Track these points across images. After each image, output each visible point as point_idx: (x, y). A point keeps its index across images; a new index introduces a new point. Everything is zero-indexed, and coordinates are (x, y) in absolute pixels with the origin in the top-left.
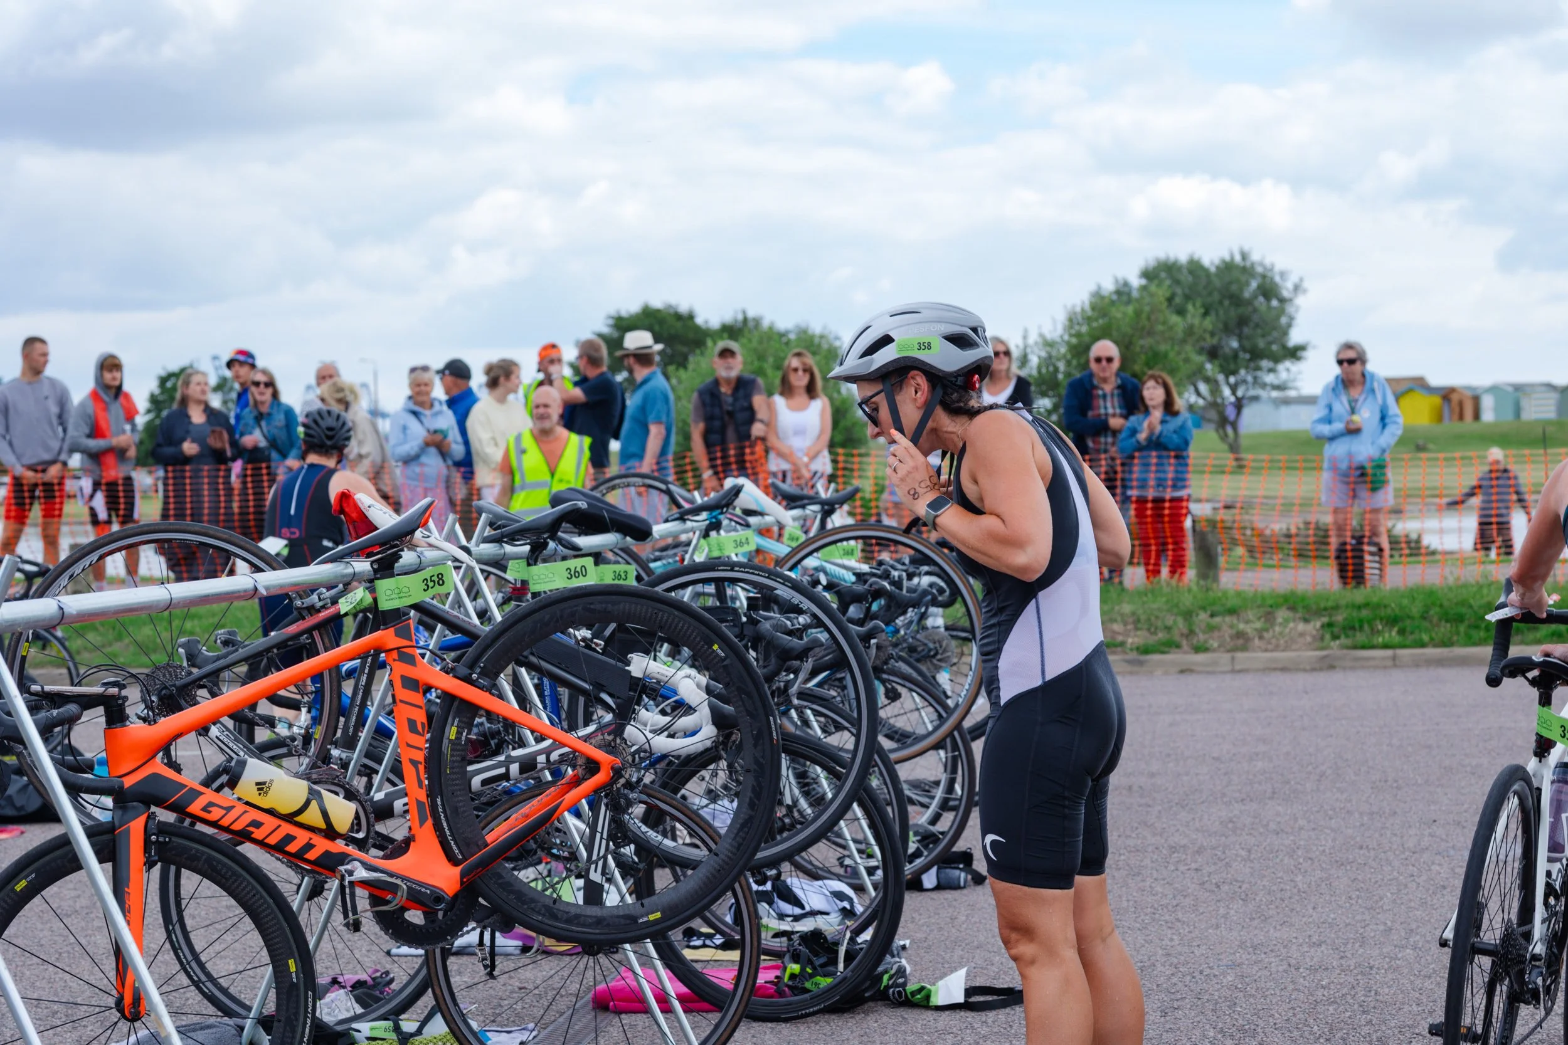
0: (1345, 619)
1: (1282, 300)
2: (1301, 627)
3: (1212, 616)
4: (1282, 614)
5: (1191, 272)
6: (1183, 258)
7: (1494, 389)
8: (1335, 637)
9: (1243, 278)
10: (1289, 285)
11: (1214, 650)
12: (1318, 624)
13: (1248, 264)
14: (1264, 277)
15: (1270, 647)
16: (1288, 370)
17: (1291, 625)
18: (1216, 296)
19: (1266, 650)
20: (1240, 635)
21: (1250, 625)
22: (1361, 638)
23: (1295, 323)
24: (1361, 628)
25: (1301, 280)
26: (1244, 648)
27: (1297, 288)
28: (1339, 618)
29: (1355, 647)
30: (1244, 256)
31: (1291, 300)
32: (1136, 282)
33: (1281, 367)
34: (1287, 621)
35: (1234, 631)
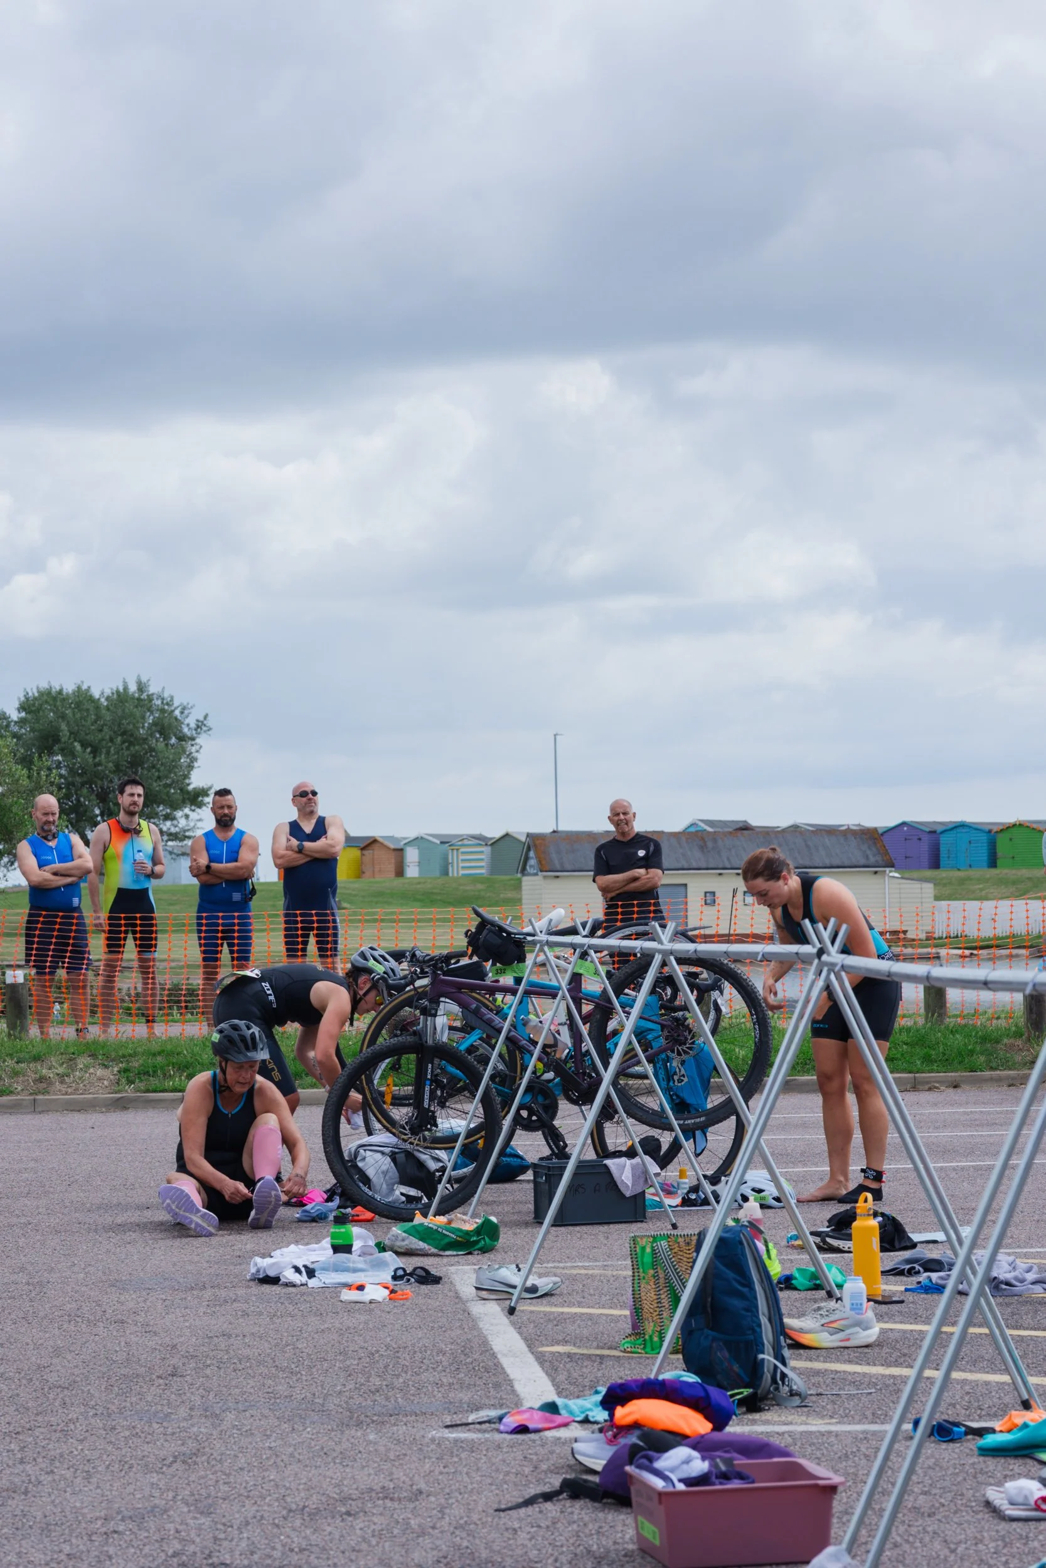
0: (140, 1066)
1: (182, 738)
2: (100, 1072)
3: (17, 1063)
4: (82, 1062)
5: (78, 704)
6: (69, 688)
7: (418, 841)
8: (130, 1082)
9: (137, 712)
10: (191, 721)
11: (18, 1093)
12: (116, 1069)
13: (144, 696)
14: (163, 711)
15: (70, 1090)
16: (187, 817)
17: (92, 1070)
18: (107, 733)
19: (66, 1094)
20: (41, 1079)
21: (52, 1069)
22: (154, 1082)
23: (196, 764)
24: (154, 1072)
25: (206, 717)
26: (45, 1092)
27: (200, 726)
28: (135, 1064)
29: (148, 1091)
30: (141, 687)
31: (193, 739)
32: (15, 716)
33: (179, 814)
34: (87, 1067)
35: (38, 1076)
